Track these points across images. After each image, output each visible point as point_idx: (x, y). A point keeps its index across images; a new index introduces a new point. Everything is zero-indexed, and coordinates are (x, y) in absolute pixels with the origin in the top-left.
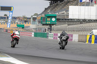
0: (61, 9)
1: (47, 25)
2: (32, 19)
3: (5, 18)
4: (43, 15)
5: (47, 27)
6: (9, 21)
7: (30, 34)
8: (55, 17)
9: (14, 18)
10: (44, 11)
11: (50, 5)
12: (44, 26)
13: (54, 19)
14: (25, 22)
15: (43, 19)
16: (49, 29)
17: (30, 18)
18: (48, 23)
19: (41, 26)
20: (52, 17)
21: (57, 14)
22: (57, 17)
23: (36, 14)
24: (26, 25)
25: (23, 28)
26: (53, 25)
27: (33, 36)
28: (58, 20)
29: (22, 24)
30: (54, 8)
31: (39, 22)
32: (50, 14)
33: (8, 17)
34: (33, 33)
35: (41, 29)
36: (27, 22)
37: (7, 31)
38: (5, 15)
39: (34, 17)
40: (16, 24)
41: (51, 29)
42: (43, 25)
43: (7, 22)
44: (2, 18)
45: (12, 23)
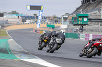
0: (93, 8)
1: (78, 25)
2: (62, 19)
3: (35, 18)
4: (75, 15)
5: (78, 28)
6: (39, 21)
8: (87, 17)
9: (44, 18)
10: (76, 11)
11: (82, 4)
12: (75, 27)
13: (85, 19)
14: (56, 21)
15: (75, 19)
16: (80, 29)
17: (61, 18)
18: (79, 23)
19: (72, 26)
20: (83, 17)
21: (90, 13)
22: (89, 17)
23: (67, 14)
24: (56, 25)
25: (53, 28)
26: (85, 25)
28: (90, 20)
29: (52, 24)
30: (86, 7)
31: (70, 22)
32: (82, 13)
35: (72, 29)
36: (58, 21)
37: (36, 31)
38: (35, 15)
39: (65, 16)
40: (46, 24)
41: (82, 30)
42: (75, 25)
43: (36, 22)
44: (31, 17)
45: (41, 23)
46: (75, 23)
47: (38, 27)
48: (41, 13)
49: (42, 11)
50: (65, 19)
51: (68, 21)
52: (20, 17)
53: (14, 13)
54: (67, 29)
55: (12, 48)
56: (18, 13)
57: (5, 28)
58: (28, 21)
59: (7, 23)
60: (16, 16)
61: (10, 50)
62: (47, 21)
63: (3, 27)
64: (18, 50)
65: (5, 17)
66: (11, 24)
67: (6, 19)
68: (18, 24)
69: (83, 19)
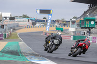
1: (86, 28)
2: (71, 22)
3: (44, 21)
4: (82, 19)
5: (86, 30)
6: (48, 24)
7: (69, 38)
8: (94, 20)
9: (53, 21)
10: (83, 14)
11: (89, 8)
13: (92, 23)
14: (64, 25)
15: (82, 22)
16: (87, 32)
18: (87, 26)
19: (79, 29)
20: (90, 20)
22: (96, 21)
23: (74, 17)
24: (65, 28)
25: (62, 31)
26: (92, 28)
27: (72, 39)
29: (61, 27)
30: (93, 11)
31: (78, 25)
32: (89, 17)
33: (47, 20)
34: (72, 36)
35: (80, 32)
36: (66, 25)
37: (46, 34)
38: (44, 18)
39: (73, 20)
40: (55, 27)
41: (89, 33)
42: (82, 28)
43: (46, 25)
44: (41, 21)
45: (51, 26)
46: (83, 26)
47: (47, 30)
48: (50, 16)
49: (51, 15)
50: (73, 22)
51: (75, 24)
52: (30, 21)
53: (25, 16)
54: (75, 32)
55: (23, 50)
56: (28, 17)
57: (17, 31)
58: (38, 25)
59: (18, 26)
60: (26, 20)
61: (21, 53)
62: (56, 24)
63: (14, 30)
64: (29, 52)
65: (16, 20)
66: (22, 27)
67: (17, 23)
68: (28, 27)
69: (90, 22)
